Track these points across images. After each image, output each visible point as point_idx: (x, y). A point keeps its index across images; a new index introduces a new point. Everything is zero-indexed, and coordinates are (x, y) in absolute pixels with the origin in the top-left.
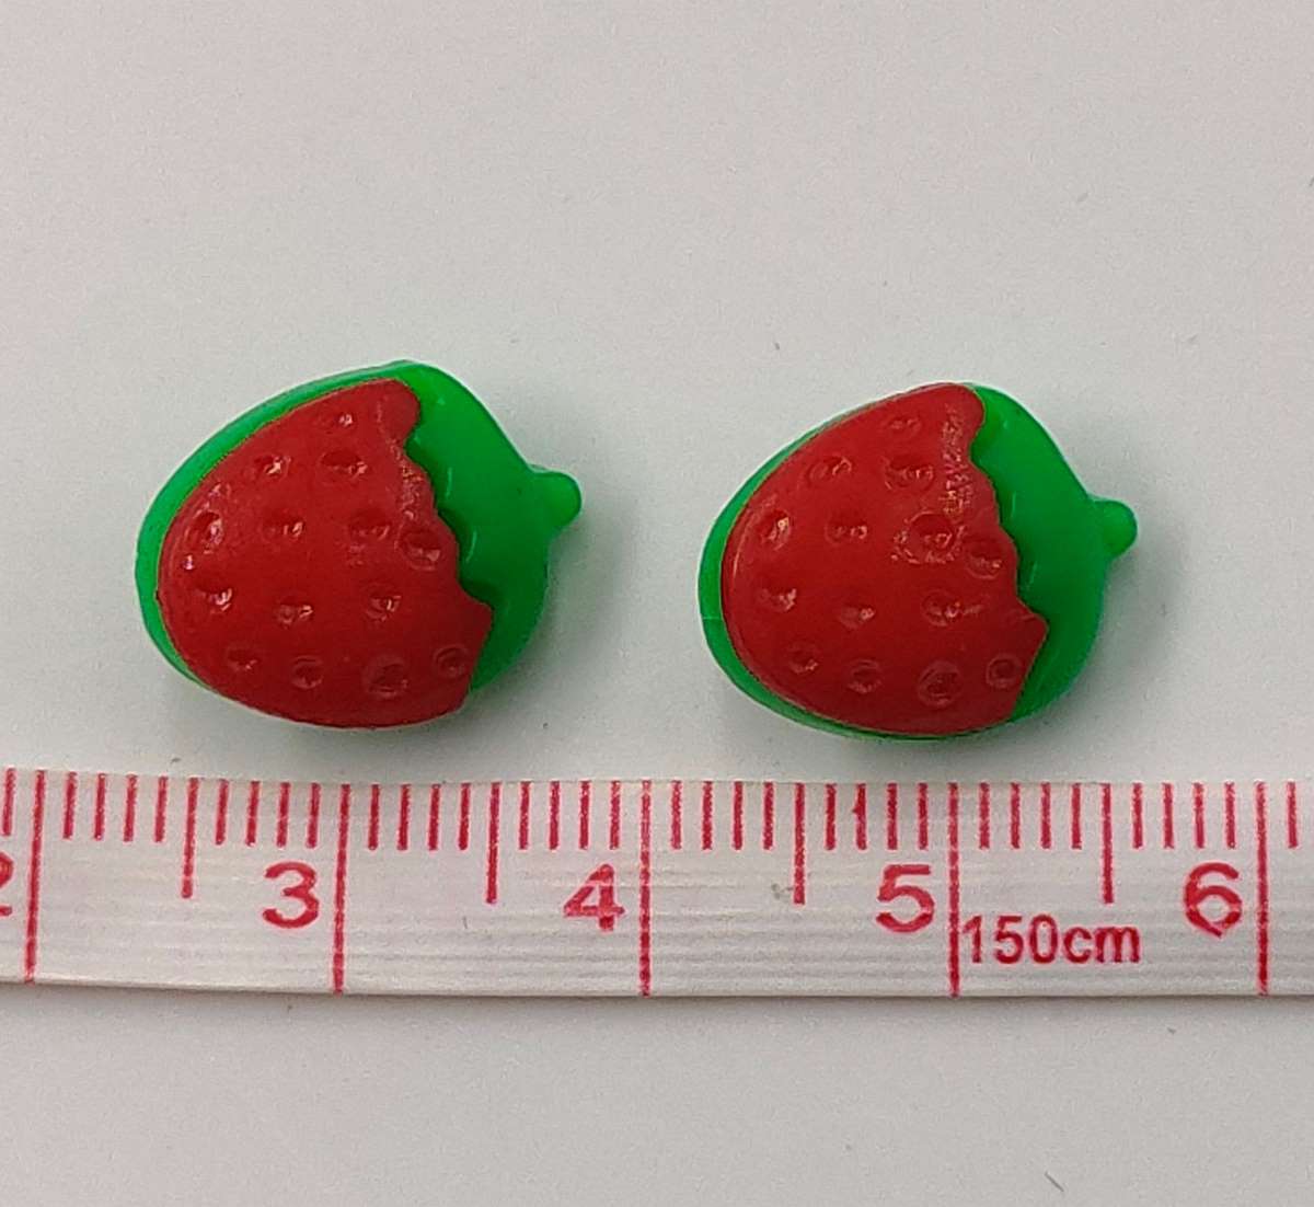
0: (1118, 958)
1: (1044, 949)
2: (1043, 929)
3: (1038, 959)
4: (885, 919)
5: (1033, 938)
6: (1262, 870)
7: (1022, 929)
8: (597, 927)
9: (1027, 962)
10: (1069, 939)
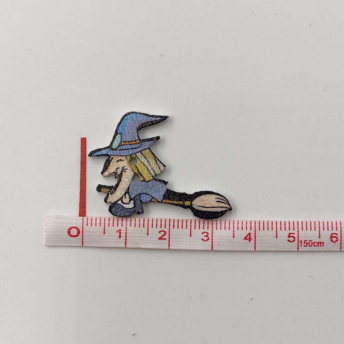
0: (321, 246)
1: (310, 245)
2: (311, 242)
3: (310, 246)
4: (289, 241)
5: (309, 243)
6: (341, 234)
7: (307, 242)
8: (248, 241)
9: (308, 247)
10: (314, 243)
